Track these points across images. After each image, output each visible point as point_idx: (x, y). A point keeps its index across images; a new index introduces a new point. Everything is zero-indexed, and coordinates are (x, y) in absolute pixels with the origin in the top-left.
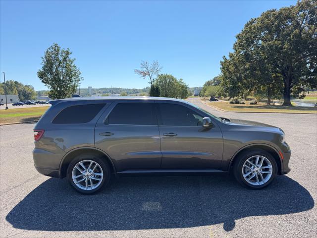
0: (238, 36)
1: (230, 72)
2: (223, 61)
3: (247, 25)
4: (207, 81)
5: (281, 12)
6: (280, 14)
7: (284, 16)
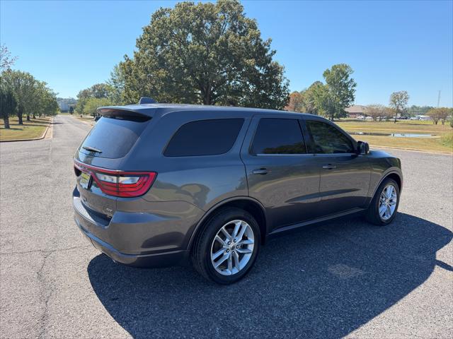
0: (147, 30)
1: (140, 80)
2: (124, 61)
3: (155, 16)
4: (83, 90)
5: (203, 9)
6: (202, 10)
7: (205, 14)
